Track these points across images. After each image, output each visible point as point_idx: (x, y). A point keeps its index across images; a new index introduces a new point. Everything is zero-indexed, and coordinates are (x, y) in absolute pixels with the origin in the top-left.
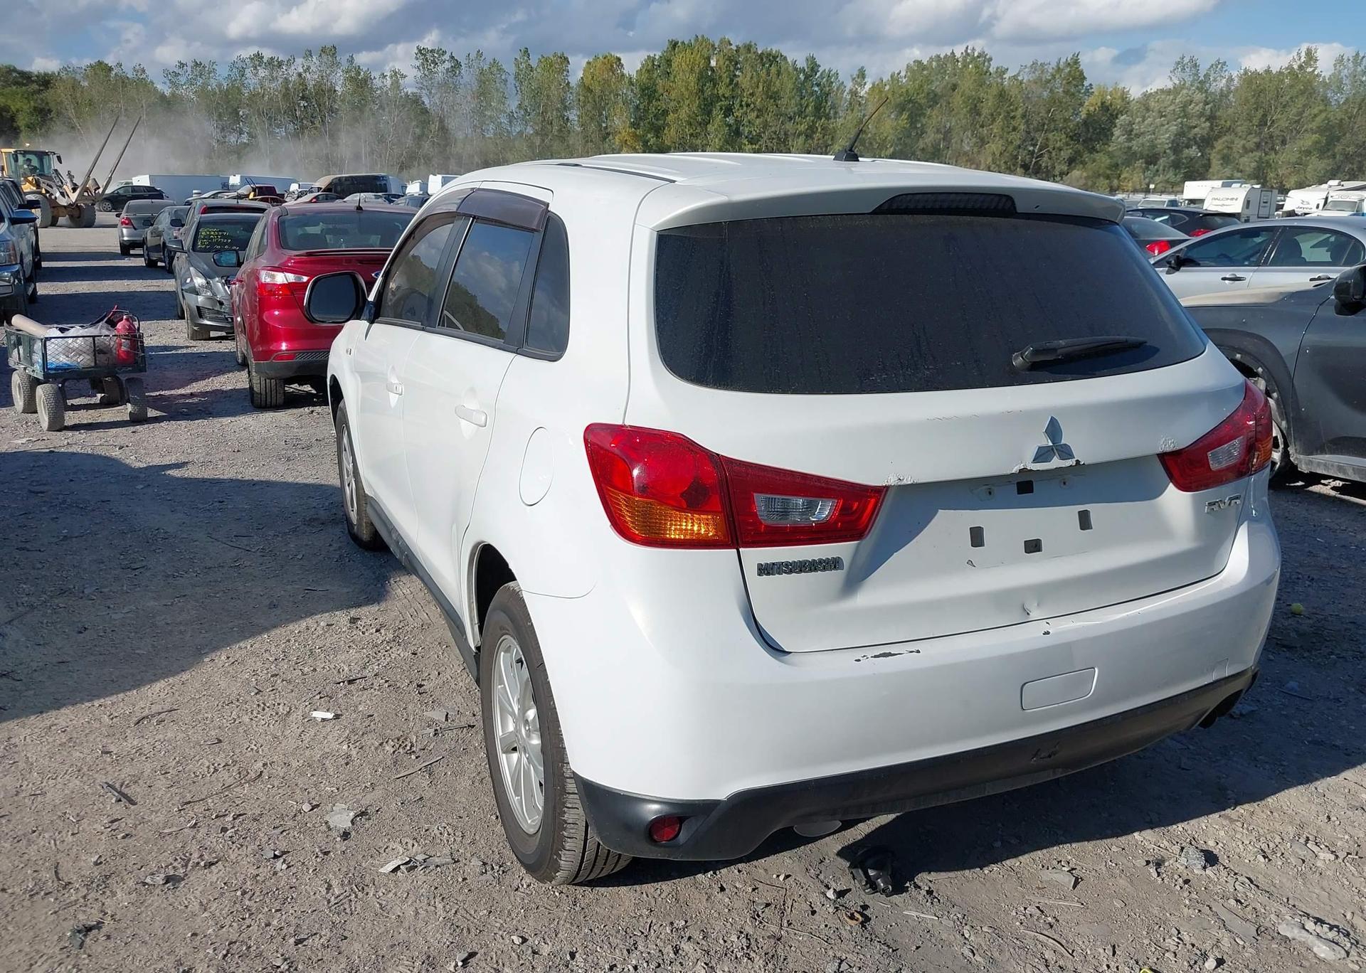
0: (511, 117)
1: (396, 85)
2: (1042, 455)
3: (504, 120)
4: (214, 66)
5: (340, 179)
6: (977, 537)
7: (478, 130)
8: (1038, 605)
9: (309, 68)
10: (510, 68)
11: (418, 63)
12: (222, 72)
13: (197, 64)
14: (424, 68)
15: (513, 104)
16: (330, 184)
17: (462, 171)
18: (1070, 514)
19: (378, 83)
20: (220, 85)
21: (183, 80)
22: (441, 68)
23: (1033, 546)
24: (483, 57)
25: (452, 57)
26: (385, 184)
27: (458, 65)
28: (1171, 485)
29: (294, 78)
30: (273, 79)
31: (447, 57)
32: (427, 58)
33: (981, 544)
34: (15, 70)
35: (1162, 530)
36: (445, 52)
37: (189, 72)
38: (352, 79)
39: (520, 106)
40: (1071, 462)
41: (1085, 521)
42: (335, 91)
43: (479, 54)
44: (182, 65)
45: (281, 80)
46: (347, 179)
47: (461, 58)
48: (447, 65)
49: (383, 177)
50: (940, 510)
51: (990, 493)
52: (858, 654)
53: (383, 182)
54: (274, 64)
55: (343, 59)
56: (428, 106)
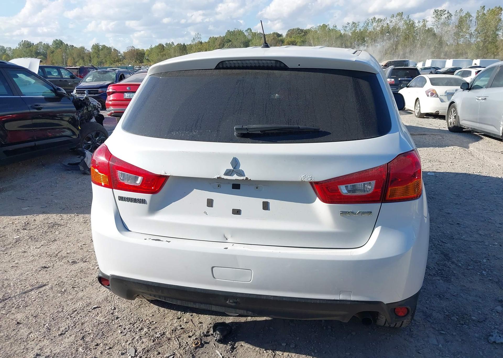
0: (471, 35)
1: (424, 26)
2: (228, 173)
3: (468, 36)
4: (359, 23)
5: (390, 62)
6: (210, 203)
7: (455, 41)
8: (231, 236)
9: (392, 21)
10: (474, 15)
11: (434, 16)
12: (361, 25)
13: (353, 23)
14: (436, 18)
15: (473, 30)
16: (387, 64)
17: (446, 57)
18: (259, 201)
19: (417, 25)
20: (360, 30)
21: (348, 28)
22: (443, 17)
23: (237, 212)
24: (463, 12)
25: (448, 12)
26: (407, 64)
27: (451, 15)
28: (317, 198)
29: (385, 25)
30: (378, 26)
31: (446, 12)
32: (438, 14)
33: (212, 206)
34: (299, 29)
35: (315, 219)
36: (445, 11)
37: (350, 26)
38: (407, 24)
39: (475, 30)
40: (244, 178)
41: (266, 206)
42: (400, 29)
43: (461, 10)
44: (348, 23)
45: (381, 26)
46: (393, 61)
47: (453, 13)
48: (446, 16)
49: (407, 61)
50: (195, 189)
51: (219, 186)
52: (147, 237)
53: (407, 63)
54: (380, 21)
55: (405, 17)
56: (436, 32)
